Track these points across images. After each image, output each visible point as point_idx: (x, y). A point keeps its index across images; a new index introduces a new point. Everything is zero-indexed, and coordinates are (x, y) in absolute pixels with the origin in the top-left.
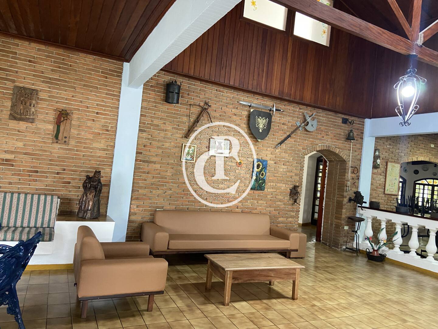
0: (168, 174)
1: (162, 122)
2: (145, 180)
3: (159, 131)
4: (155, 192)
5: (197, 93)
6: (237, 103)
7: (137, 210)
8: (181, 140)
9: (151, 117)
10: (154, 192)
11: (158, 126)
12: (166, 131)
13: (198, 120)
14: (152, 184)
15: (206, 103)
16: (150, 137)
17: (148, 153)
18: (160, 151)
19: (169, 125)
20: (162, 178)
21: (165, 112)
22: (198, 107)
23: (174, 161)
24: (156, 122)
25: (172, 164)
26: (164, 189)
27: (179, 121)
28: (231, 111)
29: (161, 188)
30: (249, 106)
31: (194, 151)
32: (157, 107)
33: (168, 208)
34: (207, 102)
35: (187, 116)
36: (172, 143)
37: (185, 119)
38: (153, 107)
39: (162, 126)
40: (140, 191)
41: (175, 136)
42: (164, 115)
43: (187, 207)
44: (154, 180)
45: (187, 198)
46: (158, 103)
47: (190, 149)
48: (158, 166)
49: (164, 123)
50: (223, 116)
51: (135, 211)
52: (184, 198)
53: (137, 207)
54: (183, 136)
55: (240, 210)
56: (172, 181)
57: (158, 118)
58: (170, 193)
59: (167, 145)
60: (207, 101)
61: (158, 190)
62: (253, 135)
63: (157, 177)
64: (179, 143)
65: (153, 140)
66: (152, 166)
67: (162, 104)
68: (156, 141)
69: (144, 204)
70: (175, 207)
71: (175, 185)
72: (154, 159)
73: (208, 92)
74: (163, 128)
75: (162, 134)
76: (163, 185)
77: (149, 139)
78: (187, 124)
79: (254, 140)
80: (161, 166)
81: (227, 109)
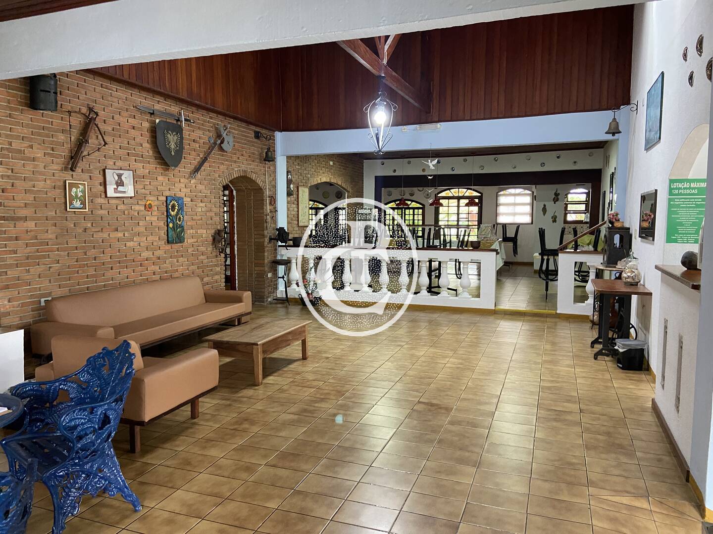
0: (50, 236)
1: (27, 144)
2: (15, 252)
3: (23, 162)
4: (34, 269)
5: (73, 90)
6: (132, 108)
7: (10, 308)
8: (62, 174)
9: (7, 136)
10: (32, 270)
11: (20, 151)
12: (34, 159)
13: (86, 138)
14: (28, 258)
15: (91, 110)
16: (10, 173)
17: (11, 203)
18: (30, 198)
19: (38, 149)
20: (41, 244)
21: (28, 126)
22: (79, 116)
23: (56, 213)
24: (16, 144)
25: (53, 218)
26: (47, 263)
27: (53, 141)
28: (128, 122)
29: (42, 262)
30: (149, 113)
31: (84, 192)
32: (15, 116)
33: (59, 293)
34: (91, 106)
35: (63, 131)
36: (48, 182)
37: (62, 137)
38: (7, 117)
39: (28, 153)
40: (9, 273)
41: (50, 168)
42: (26, 132)
43: (86, 286)
44: (29, 250)
45: (84, 272)
46: (16, 110)
47: (78, 189)
48: (31, 225)
49: (31, 147)
50: (118, 130)
51: (7, 308)
52: (80, 272)
53: (9, 301)
54: (62, 168)
55: (157, 277)
56: (57, 246)
57: (17, 138)
58: (57, 268)
59: (40, 185)
60: (92, 104)
61: (38, 266)
62: (163, 160)
63: (33, 245)
64: (59, 180)
65: (17, 178)
66: (22, 226)
67: (22, 111)
68: (22, 180)
69: (19, 293)
70: (68, 291)
71: (62, 253)
72: (23, 213)
73: (90, 88)
74: (28, 155)
75: (30, 167)
76: (44, 257)
77: (8, 176)
78: (67, 146)
79: (162, 168)
80: (36, 223)
81: (121, 119)
